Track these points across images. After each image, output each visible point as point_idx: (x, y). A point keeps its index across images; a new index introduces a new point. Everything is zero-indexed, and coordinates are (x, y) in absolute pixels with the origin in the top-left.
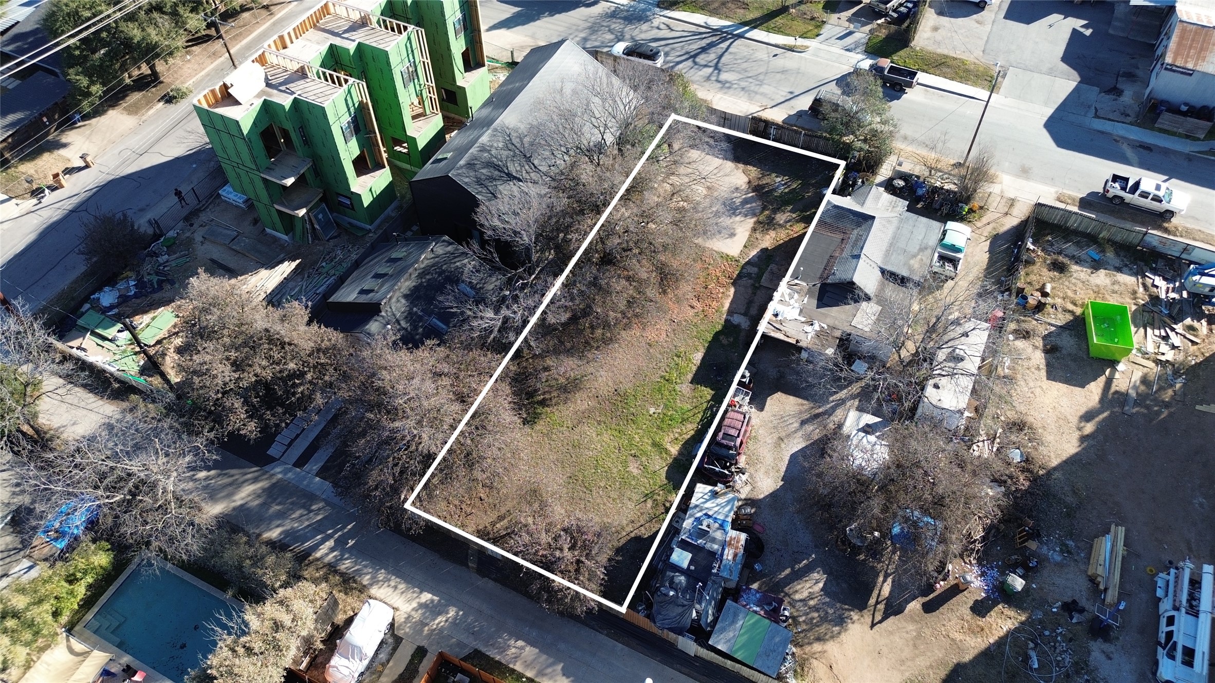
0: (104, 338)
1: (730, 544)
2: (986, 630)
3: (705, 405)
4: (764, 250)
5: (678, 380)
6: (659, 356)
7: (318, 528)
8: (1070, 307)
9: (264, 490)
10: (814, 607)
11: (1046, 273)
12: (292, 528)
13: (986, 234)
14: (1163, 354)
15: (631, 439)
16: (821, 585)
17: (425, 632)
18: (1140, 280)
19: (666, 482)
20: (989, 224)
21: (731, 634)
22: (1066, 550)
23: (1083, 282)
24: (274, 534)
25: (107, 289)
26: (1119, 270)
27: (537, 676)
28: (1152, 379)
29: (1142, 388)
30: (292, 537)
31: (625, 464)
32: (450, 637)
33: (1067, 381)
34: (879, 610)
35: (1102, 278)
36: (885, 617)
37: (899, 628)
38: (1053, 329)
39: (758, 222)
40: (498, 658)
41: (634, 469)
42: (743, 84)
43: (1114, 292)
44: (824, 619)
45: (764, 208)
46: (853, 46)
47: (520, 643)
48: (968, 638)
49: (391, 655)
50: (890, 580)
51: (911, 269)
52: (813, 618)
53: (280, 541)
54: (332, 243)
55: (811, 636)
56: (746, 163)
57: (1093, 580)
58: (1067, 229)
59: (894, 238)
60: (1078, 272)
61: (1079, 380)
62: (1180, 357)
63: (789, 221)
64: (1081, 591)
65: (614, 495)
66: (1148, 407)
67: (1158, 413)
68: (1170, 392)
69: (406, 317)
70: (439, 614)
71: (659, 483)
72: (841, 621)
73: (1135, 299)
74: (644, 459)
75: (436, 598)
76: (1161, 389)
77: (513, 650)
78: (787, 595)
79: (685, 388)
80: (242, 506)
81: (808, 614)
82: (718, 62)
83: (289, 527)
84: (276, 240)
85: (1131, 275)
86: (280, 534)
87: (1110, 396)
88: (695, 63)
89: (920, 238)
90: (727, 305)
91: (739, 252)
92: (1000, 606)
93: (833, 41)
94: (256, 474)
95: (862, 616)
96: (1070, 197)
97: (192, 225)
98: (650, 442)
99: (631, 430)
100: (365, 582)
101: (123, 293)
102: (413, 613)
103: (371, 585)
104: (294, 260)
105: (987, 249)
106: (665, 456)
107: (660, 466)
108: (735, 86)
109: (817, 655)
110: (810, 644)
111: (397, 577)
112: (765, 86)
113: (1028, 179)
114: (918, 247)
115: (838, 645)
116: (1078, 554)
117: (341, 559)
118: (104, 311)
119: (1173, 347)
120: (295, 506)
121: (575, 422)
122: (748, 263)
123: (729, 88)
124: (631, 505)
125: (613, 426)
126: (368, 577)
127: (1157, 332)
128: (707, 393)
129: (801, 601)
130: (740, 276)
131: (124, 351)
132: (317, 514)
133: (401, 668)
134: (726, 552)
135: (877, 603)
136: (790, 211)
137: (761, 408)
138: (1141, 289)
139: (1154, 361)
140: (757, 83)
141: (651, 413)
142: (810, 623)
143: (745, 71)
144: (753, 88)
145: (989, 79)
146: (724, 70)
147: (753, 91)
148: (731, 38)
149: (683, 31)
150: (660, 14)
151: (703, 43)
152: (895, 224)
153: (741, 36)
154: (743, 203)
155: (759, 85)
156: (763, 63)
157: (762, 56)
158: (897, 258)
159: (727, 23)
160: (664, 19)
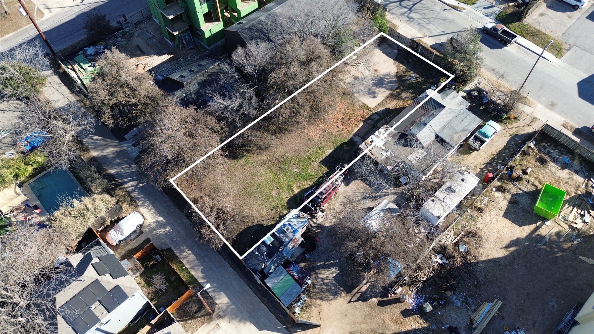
0: (82, 68)
1: (294, 241)
2: (403, 324)
3: (321, 175)
4: (388, 109)
5: (314, 160)
6: (311, 146)
7: (130, 175)
8: (537, 183)
9: (117, 152)
10: (326, 283)
11: (533, 162)
12: (121, 171)
13: (511, 132)
14: (576, 224)
15: (279, 180)
16: (334, 275)
17: (154, 233)
18: (586, 181)
19: (286, 204)
20: (515, 128)
21: (276, 281)
22: (466, 302)
23: (552, 173)
24: (112, 171)
25: (92, 47)
26: (577, 172)
27: (190, 268)
28: (562, 234)
29: (555, 237)
30: (119, 174)
31: (271, 190)
32: (162, 239)
33: (513, 221)
34: (356, 296)
35: (564, 174)
36: (357, 300)
37: (361, 308)
38: (521, 192)
39: (392, 94)
40: (177, 255)
41: (274, 194)
42: (420, 21)
43: (567, 183)
44: (328, 291)
45: (398, 88)
46: (490, 14)
47: (190, 252)
48: (392, 325)
49: (136, 237)
50: (368, 285)
51: (452, 138)
52: (323, 288)
53: (113, 175)
54: (190, 51)
55: (318, 295)
56: (400, 62)
57: (472, 321)
58: (559, 142)
59: (451, 121)
60: (552, 166)
61: (520, 222)
62: (586, 228)
63: (407, 98)
64: (463, 324)
65: (260, 202)
66: (551, 248)
67: (557, 253)
68: (569, 244)
69: (195, 93)
70: (163, 228)
71: (282, 203)
72: (335, 294)
73: (577, 190)
74: (281, 191)
75: (164, 221)
76: (565, 241)
77: (185, 254)
78: (316, 273)
79: (315, 164)
80: (105, 155)
81: (321, 285)
82: (412, 7)
83: (119, 171)
84: (167, 43)
85: (582, 177)
86: (115, 172)
87: (534, 236)
88: (400, 4)
89: (466, 124)
90: (355, 130)
91: (374, 106)
92: (416, 316)
93: (481, 9)
94: (116, 144)
95: (347, 296)
96: (571, 126)
97: (136, 28)
98: (287, 184)
99: (281, 176)
100: (139, 204)
101: (97, 50)
102: (152, 223)
103: (141, 206)
104: (170, 55)
105: (507, 140)
106: (291, 192)
107: (287, 196)
108: (416, 21)
109: (316, 305)
110: (316, 299)
111: (153, 206)
112: (431, 25)
113: (552, 110)
114: (462, 129)
115: (328, 304)
116: (471, 306)
117: (134, 191)
118: (87, 56)
119: (584, 222)
120: (126, 163)
121: (258, 164)
122: (376, 113)
123: (412, 21)
124: (265, 209)
125: (274, 171)
126: (141, 202)
127: (579, 211)
128: (325, 170)
129: (321, 278)
130: (368, 118)
131: (88, 76)
132: (133, 169)
133: (137, 245)
134: (290, 244)
135: (357, 292)
136: (411, 93)
137: (347, 185)
138: (584, 186)
139: (569, 226)
140: (428, 22)
141: (294, 171)
142: (321, 290)
143: (425, 14)
144: (424, 24)
145: (559, 50)
146: (414, 11)
147: (423, 26)
152: (456, 114)
154: (390, 82)
155: (428, 24)
156: (436, 12)
157: (438, 8)
158: (447, 131)
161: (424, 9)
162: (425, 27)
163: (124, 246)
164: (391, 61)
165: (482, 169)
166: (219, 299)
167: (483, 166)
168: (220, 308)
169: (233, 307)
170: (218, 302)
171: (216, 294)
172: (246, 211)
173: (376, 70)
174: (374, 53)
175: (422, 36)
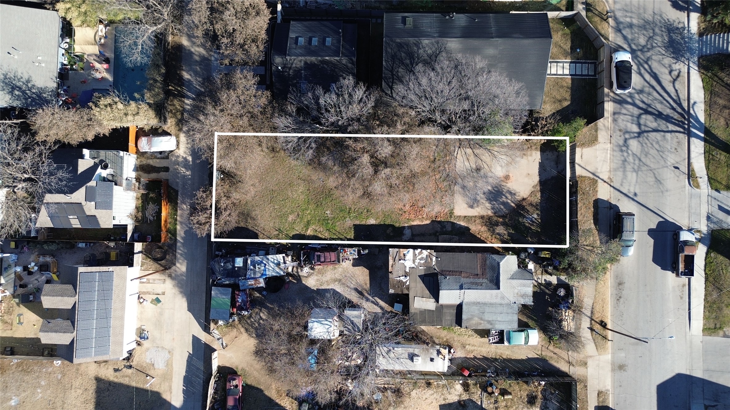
1: (256, 281)
2: (281, 398)
4: (468, 229)
7: (196, 92)
9: (204, 57)
12: (193, 82)
13: (544, 353)
20: (555, 354)
21: (219, 295)
27: (179, 221)
30: (189, 84)
31: (292, 212)
32: (178, 178)
39: (490, 218)
40: (179, 201)
41: (291, 218)
42: (631, 159)
46: (715, 220)
47: (189, 208)
49: (161, 158)
51: (469, 319)
53: (184, 80)
56: (542, 191)
63: (499, 235)
69: (295, 71)
71: (289, 232)
74: (299, 220)
77: (185, 206)
78: (261, 310)
79: (349, 222)
80: (192, 53)
82: (648, 132)
88: (639, 117)
89: (499, 319)
90: (415, 223)
92: (295, 402)
93: (715, 204)
96: (605, 399)
98: (309, 219)
99: (312, 207)
100: (184, 129)
102: (181, 157)
103: (184, 132)
106: (304, 229)
107: (298, 231)
108: (625, 154)
109: (238, 331)
110: (243, 327)
112: (634, 174)
113: (613, 370)
114: (490, 319)
115: (247, 338)
117: (188, 112)
120: (202, 75)
122: (453, 224)
123: (622, 151)
124: (272, 225)
126: (187, 129)
128: (351, 235)
130: (440, 222)
133: (157, 166)
137: (354, 265)
140: (636, 167)
142: (252, 325)
143: (647, 154)
144: (629, 168)
145: (718, 326)
146: (641, 139)
147: (625, 167)
148: (684, 128)
149: (676, 91)
150: (691, 65)
151: (667, 111)
152: (503, 302)
153: (690, 134)
154: (504, 203)
155: (634, 170)
156: (662, 162)
157: (672, 159)
158: (475, 310)
159: (702, 118)
160: (685, 69)
161: (657, 146)
162: (624, 171)
163: (148, 158)
164: (537, 179)
166: (181, 264)
168: (176, 271)
169: (185, 278)
170: (178, 265)
171: (182, 258)
172: (256, 213)
173: (507, 177)
174: (531, 155)
175: (606, 178)
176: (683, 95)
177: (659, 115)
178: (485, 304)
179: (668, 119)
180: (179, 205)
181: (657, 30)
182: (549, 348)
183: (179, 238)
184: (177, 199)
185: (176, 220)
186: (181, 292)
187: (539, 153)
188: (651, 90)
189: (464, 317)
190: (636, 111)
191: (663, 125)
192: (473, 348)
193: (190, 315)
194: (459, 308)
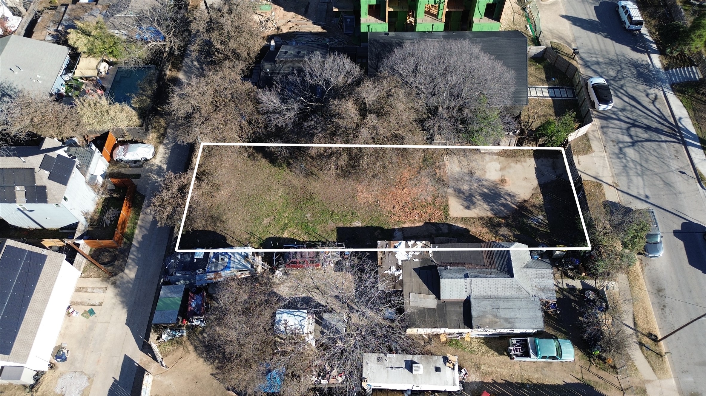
1: (216, 274)
3: (323, 240)
4: (467, 231)
5: (334, 221)
6: (348, 205)
13: (586, 377)
15: (284, 213)
19: (264, 239)
20: (600, 378)
21: (169, 294)
27: (139, 225)
31: (268, 216)
36: (221, 380)
37: (216, 390)
40: (143, 206)
41: (266, 221)
42: (631, 165)
45: (505, 218)
55: (197, 343)
56: (544, 193)
59: (505, 298)
63: (504, 236)
65: (246, 218)
71: (261, 236)
72: (210, 357)
74: (274, 223)
75: (165, 170)
79: (332, 225)
88: (628, 129)
95: (217, 368)
98: (286, 222)
99: (291, 210)
102: (156, 166)
106: (280, 233)
107: (274, 232)
108: (624, 161)
109: (186, 349)
110: (192, 344)
111: (171, 152)
112: (640, 178)
121: (284, 183)
122: (449, 226)
123: (619, 158)
124: (243, 228)
126: (167, 141)
128: (334, 237)
134: (211, 274)
137: (336, 270)
140: (639, 172)
141: (306, 215)
142: (203, 341)
143: (647, 161)
144: (631, 173)
146: (636, 148)
147: (627, 173)
148: (678, 139)
149: (659, 110)
150: (665, 90)
151: (655, 125)
152: (521, 295)
153: (686, 145)
154: (503, 205)
155: (638, 175)
156: (666, 168)
157: (675, 165)
158: (487, 305)
159: (693, 130)
160: (660, 94)
161: (655, 154)
162: (628, 175)
163: (120, 167)
164: (535, 183)
165: (495, 382)
166: (130, 270)
167: (499, 381)
168: (122, 278)
169: (131, 286)
170: (126, 271)
171: (133, 264)
172: (227, 217)
173: (503, 181)
174: (525, 161)
175: (610, 182)
176: (667, 113)
177: (648, 128)
178: (498, 298)
179: (657, 131)
180: (142, 209)
181: (623, 66)
182: (591, 369)
183: (134, 243)
184: (142, 203)
185: (136, 224)
186: (123, 302)
187: (533, 160)
188: (633, 109)
189: (474, 313)
190: (624, 125)
191: (655, 136)
192: (490, 369)
193: (128, 330)
194: (467, 304)
